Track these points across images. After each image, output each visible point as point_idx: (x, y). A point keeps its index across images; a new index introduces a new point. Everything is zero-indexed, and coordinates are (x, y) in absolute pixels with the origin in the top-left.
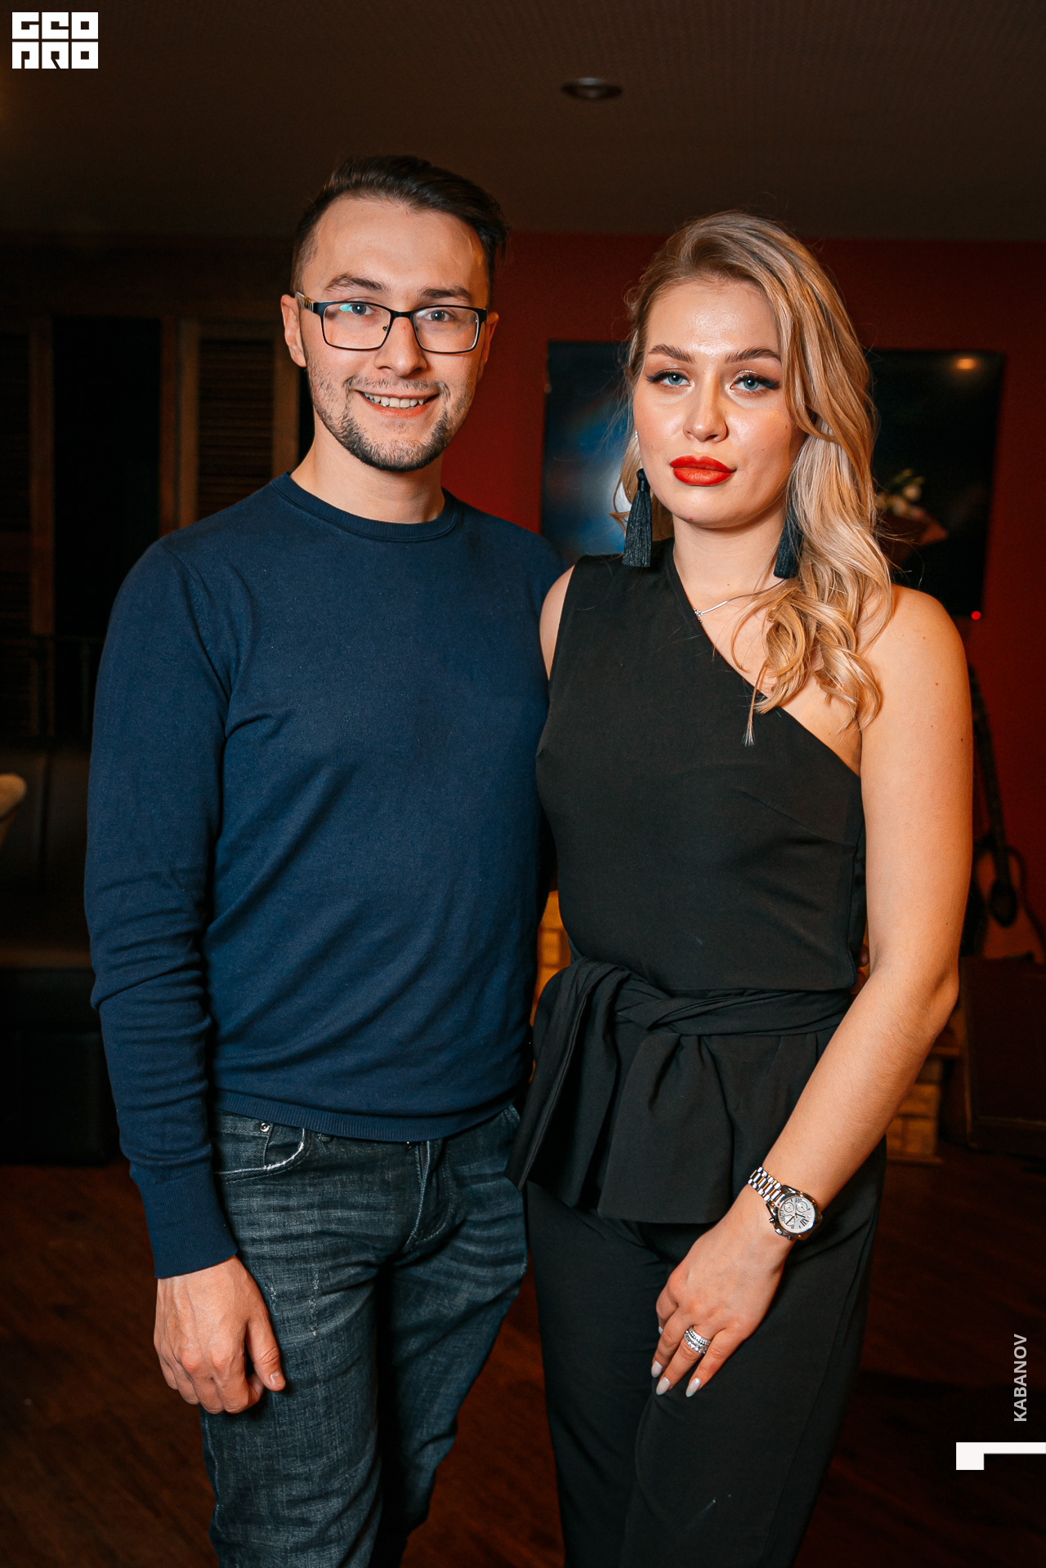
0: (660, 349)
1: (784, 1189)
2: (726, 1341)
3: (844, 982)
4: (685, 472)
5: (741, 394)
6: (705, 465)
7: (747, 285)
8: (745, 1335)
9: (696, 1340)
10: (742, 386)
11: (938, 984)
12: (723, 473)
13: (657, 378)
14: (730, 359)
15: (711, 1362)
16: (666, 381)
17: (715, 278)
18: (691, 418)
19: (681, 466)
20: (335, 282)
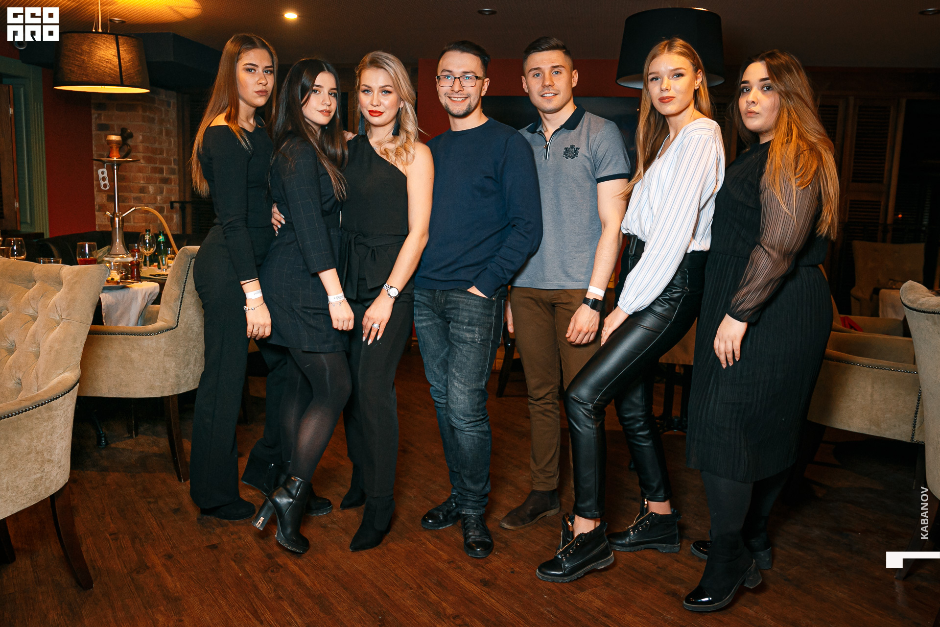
0: (363, 85)
1: (391, 287)
2: (384, 325)
3: (405, 234)
4: (371, 113)
5: (383, 95)
6: (376, 112)
7: (383, 70)
8: (387, 321)
9: (376, 326)
10: (383, 93)
11: (423, 235)
12: (381, 113)
13: (364, 91)
14: (380, 88)
15: (382, 330)
16: (366, 92)
17: (375, 69)
18: (372, 101)
19: (370, 111)
20: (442, 71)
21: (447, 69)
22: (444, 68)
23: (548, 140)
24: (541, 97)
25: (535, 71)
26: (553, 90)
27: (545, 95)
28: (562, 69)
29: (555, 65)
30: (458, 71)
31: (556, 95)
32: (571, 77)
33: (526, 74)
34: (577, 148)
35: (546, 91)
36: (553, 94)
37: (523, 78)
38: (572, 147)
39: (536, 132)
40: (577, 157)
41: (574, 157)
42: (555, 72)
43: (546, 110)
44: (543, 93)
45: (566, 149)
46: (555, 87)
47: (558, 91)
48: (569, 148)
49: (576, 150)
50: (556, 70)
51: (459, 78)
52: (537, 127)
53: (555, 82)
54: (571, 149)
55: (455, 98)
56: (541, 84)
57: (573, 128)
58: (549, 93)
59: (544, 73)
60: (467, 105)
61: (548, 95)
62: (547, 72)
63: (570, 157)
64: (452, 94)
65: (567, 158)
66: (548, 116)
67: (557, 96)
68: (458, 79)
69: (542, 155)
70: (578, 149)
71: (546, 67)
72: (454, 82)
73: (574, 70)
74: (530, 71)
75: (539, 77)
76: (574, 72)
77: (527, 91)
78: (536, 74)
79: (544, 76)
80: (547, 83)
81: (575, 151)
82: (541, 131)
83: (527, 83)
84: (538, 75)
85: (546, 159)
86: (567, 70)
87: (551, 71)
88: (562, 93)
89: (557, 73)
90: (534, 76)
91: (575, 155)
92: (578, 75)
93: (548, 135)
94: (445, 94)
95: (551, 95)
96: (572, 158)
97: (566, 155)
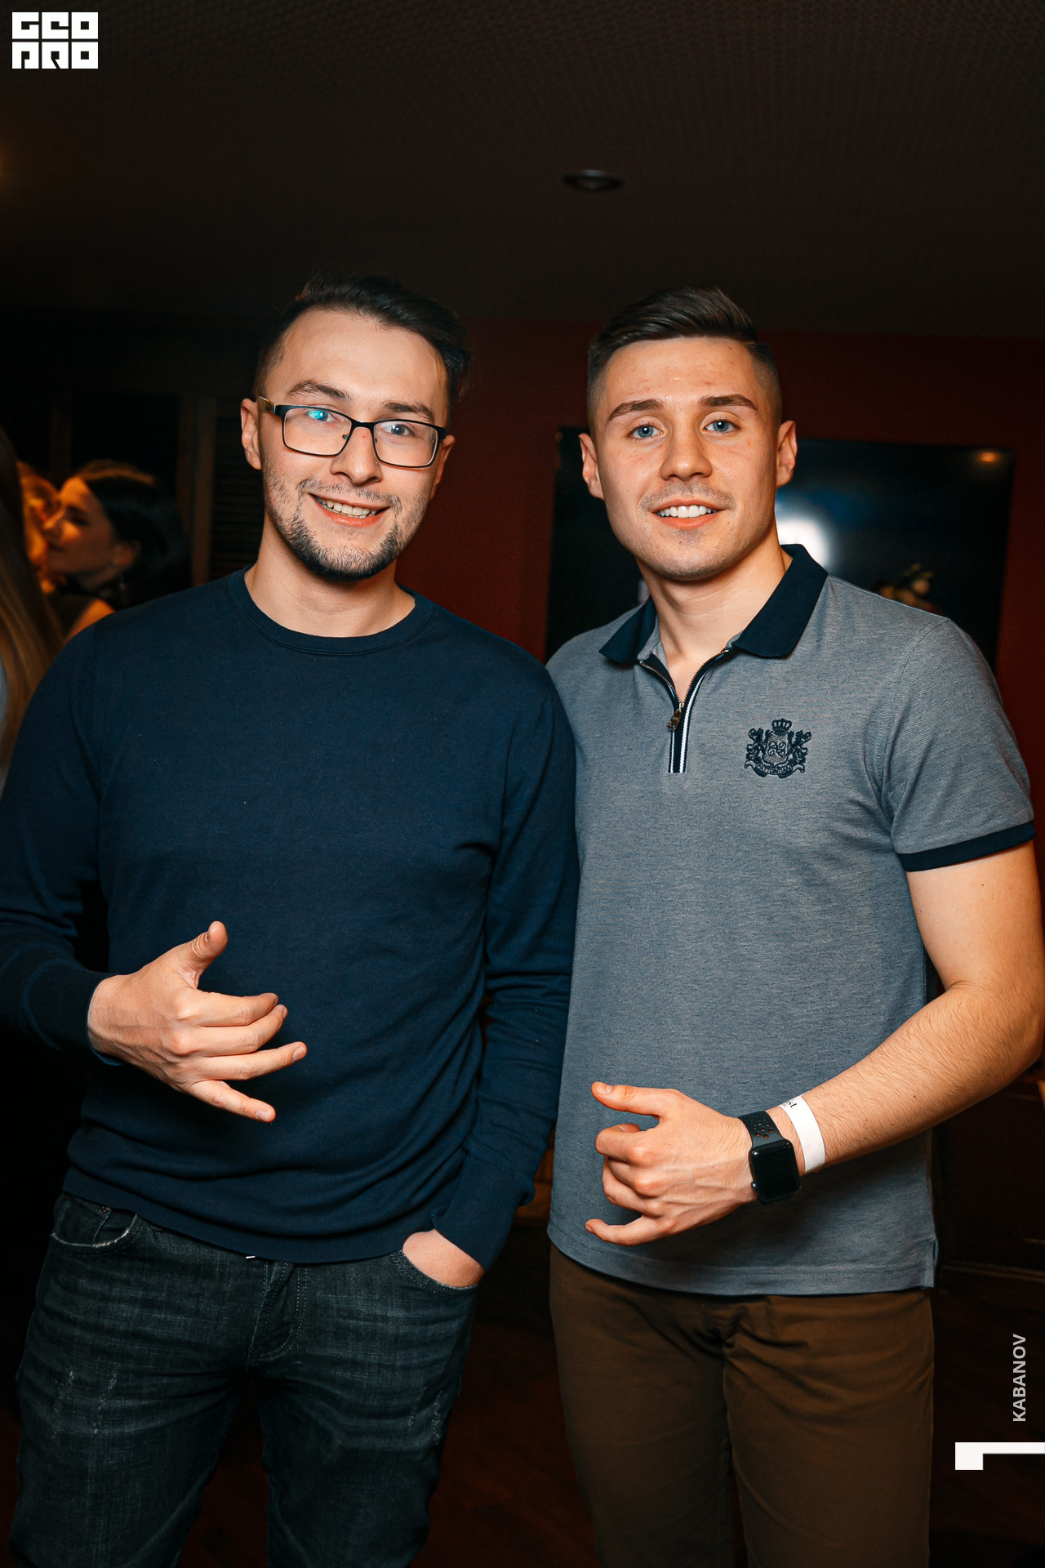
20: (297, 387)
21: (325, 382)
22: (308, 377)
23: (682, 697)
24: (655, 520)
25: (635, 414)
26: (708, 490)
27: (673, 512)
28: (741, 410)
29: (716, 392)
30: (366, 398)
31: (714, 510)
32: (774, 448)
33: (600, 425)
34: (800, 734)
35: (678, 496)
36: (702, 510)
37: (586, 440)
38: (781, 727)
39: (637, 662)
40: (803, 770)
41: (790, 772)
42: (715, 422)
43: (670, 568)
44: (665, 501)
45: (756, 734)
46: (716, 481)
47: (727, 496)
48: (768, 734)
49: (798, 742)
50: (719, 414)
51: (370, 426)
52: (639, 641)
53: (714, 462)
54: (774, 737)
55: (343, 503)
56: (657, 467)
57: (784, 652)
58: (688, 505)
59: (669, 423)
60: (383, 539)
61: (683, 512)
62: (683, 420)
63: (774, 770)
64: (336, 487)
65: (763, 775)
66: (680, 594)
67: (722, 514)
68: (364, 431)
69: (661, 755)
70: (803, 737)
71: (681, 402)
72: (348, 438)
73: (783, 422)
74: (617, 411)
75: (649, 440)
76: (784, 428)
77: (596, 490)
78: (642, 427)
79: (672, 438)
80: (684, 465)
81: (793, 746)
82: (653, 660)
83: (599, 461)
84: (645, 431)
85: (676, 769)
86: (759, 418)
87: (699, 418)
88: (739, 506)
89: (722, 425)
90: (630, 435)
91: (793, 762)
92: (797, 441)
93: (682, 672)
94: (303, 483)
95: (695, 511)
96: (783, 776)
97: (757, 760)
